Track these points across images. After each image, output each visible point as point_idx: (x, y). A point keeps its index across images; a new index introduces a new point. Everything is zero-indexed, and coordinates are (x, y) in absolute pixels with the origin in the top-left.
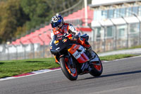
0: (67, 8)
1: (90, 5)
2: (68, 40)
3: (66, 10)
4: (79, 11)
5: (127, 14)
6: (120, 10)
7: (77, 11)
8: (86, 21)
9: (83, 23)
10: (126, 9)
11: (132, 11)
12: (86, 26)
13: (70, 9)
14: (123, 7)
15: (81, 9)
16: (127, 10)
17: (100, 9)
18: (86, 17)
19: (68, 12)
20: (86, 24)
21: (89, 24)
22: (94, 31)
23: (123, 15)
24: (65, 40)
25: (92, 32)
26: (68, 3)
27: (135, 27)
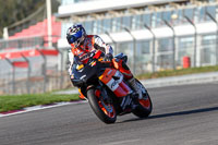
0: (20, 19)
1: (56, 15)
2: (98, 63)
3: (17, 23)
4: (38, 24)
5: (114, 28)
6: (102, 22)
7: (35, 24)
8: (50, 39)
9: (44, 42)
10: (112, 20)
11: (122, 23)
12: (50, 47)
13: (24, 20)
14: (108, 17)
15: (41, 21)
16: (114, 22)
17: (71, 20)
18: (50, 33)
19: (21, 25)
20: (50, 44)
21: (55, 44)
22: (62, 54)
23: (108, 30)
24: (93, 64)
25: (59, 56)
26: (21, 11)
27: (126, 48)
